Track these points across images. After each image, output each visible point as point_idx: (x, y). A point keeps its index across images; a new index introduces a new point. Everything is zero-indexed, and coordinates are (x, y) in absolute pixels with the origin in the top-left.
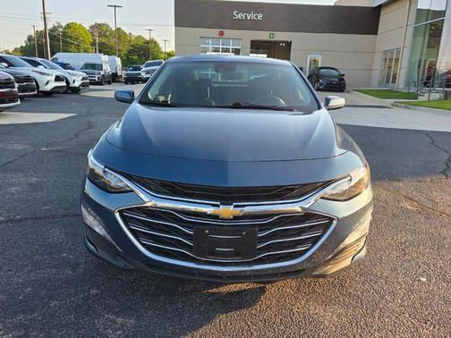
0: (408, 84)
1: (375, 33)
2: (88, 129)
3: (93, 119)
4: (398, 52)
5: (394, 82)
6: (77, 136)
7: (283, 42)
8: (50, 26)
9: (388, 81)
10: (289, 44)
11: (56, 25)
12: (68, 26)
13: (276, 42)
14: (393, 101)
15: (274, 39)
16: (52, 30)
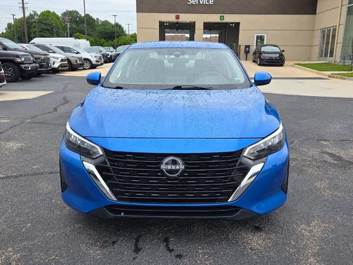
0: (343, 58)
1: (314, 12)
2: (65, 104)
3: (69, 95)
4: (335, 30)
5: (331, 56)
6: (55, 109)
7: (232, 23)
8: (27, 14)
9: (326, 56)
10: (238, 24)
11: (32, 13)
12: (43, 14)
13: (226, 23)
14: (330, 73)
15: (224, 21)
16: (29, 18)
